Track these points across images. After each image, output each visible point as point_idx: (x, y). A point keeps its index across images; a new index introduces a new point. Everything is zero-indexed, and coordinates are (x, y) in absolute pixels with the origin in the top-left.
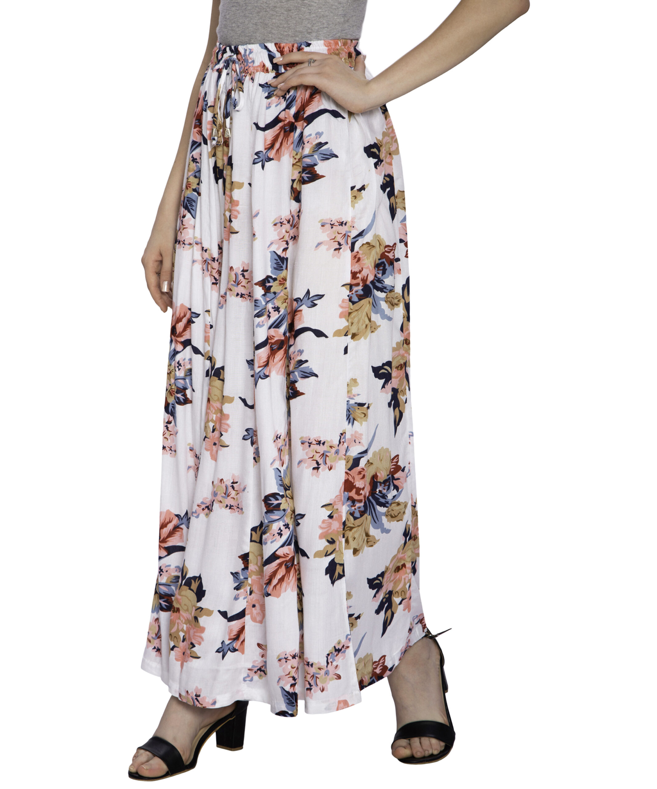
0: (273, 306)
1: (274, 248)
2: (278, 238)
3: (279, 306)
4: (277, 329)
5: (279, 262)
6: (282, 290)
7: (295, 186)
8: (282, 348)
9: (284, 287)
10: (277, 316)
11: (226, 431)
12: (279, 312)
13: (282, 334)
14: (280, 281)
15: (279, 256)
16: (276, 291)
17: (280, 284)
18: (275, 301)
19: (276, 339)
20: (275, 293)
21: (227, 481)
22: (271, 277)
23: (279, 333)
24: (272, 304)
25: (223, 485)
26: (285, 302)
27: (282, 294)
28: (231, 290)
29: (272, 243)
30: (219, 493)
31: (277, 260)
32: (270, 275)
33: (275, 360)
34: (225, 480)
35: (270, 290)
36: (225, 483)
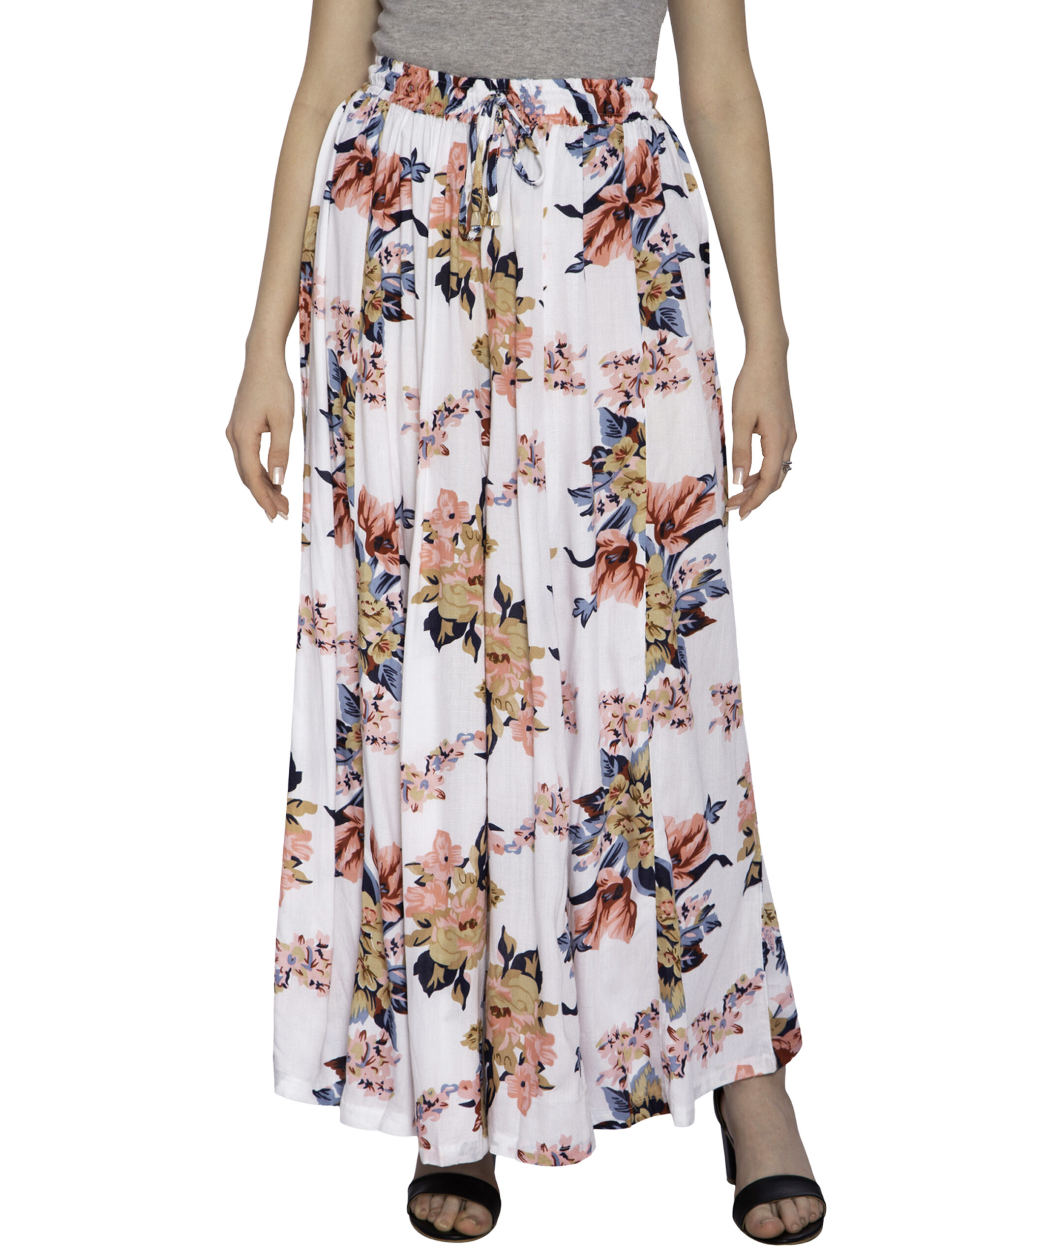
0: (608, 494)
1: (605, 402)
2: (611, 386)
3: (618, 494)
4: (616, 530)
5: (614, 425)
6: (620, 469)
7: (644, 304)
8: (626, 560)
9: (623, 464)
10: (616, 509)
11: (541, 704)
12: (618, 503)
13: (625, 538)
14: (617, 454)
15: (614, 416)
16: (612, 470)
17: (618, 459)
18: (612, 486)
19: (615, 545)
20: (610, 473)
21: (552, 787)
22: (602, 448)
23: (620, 536)
24: (606, 491)
25: (548, 795)
26: (627, 487)
27: (621, 475)
28: (524, 473)
29: (601, 396)
30: (541, 807)
31: (611, 422)
32: (601, 445)
33: (614, 579)
34: (549, 786)
35: (602, 468)
36: (550, 791)
